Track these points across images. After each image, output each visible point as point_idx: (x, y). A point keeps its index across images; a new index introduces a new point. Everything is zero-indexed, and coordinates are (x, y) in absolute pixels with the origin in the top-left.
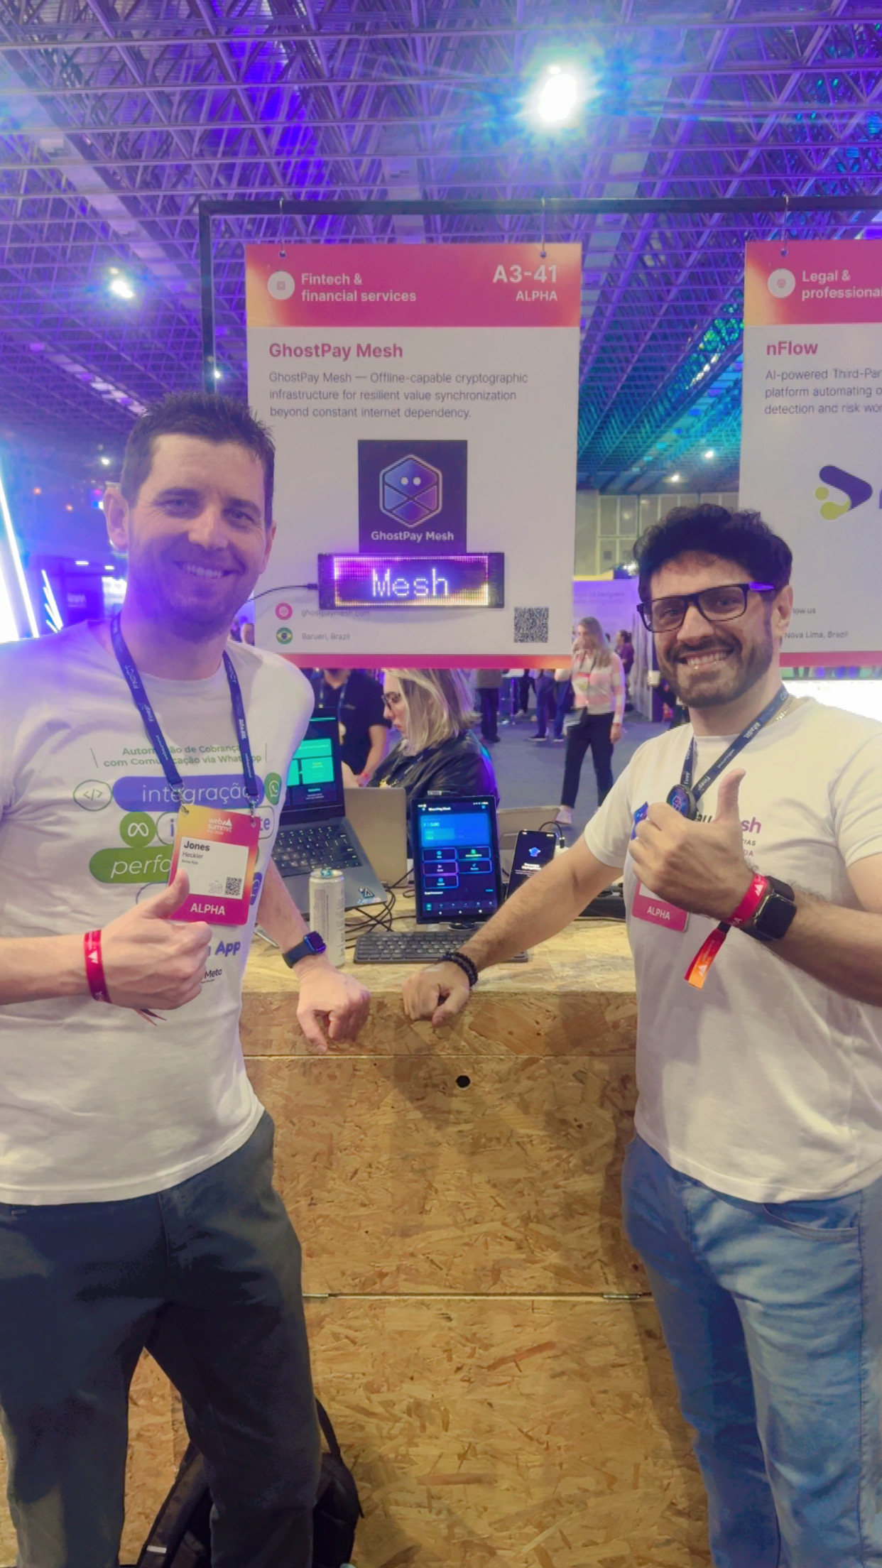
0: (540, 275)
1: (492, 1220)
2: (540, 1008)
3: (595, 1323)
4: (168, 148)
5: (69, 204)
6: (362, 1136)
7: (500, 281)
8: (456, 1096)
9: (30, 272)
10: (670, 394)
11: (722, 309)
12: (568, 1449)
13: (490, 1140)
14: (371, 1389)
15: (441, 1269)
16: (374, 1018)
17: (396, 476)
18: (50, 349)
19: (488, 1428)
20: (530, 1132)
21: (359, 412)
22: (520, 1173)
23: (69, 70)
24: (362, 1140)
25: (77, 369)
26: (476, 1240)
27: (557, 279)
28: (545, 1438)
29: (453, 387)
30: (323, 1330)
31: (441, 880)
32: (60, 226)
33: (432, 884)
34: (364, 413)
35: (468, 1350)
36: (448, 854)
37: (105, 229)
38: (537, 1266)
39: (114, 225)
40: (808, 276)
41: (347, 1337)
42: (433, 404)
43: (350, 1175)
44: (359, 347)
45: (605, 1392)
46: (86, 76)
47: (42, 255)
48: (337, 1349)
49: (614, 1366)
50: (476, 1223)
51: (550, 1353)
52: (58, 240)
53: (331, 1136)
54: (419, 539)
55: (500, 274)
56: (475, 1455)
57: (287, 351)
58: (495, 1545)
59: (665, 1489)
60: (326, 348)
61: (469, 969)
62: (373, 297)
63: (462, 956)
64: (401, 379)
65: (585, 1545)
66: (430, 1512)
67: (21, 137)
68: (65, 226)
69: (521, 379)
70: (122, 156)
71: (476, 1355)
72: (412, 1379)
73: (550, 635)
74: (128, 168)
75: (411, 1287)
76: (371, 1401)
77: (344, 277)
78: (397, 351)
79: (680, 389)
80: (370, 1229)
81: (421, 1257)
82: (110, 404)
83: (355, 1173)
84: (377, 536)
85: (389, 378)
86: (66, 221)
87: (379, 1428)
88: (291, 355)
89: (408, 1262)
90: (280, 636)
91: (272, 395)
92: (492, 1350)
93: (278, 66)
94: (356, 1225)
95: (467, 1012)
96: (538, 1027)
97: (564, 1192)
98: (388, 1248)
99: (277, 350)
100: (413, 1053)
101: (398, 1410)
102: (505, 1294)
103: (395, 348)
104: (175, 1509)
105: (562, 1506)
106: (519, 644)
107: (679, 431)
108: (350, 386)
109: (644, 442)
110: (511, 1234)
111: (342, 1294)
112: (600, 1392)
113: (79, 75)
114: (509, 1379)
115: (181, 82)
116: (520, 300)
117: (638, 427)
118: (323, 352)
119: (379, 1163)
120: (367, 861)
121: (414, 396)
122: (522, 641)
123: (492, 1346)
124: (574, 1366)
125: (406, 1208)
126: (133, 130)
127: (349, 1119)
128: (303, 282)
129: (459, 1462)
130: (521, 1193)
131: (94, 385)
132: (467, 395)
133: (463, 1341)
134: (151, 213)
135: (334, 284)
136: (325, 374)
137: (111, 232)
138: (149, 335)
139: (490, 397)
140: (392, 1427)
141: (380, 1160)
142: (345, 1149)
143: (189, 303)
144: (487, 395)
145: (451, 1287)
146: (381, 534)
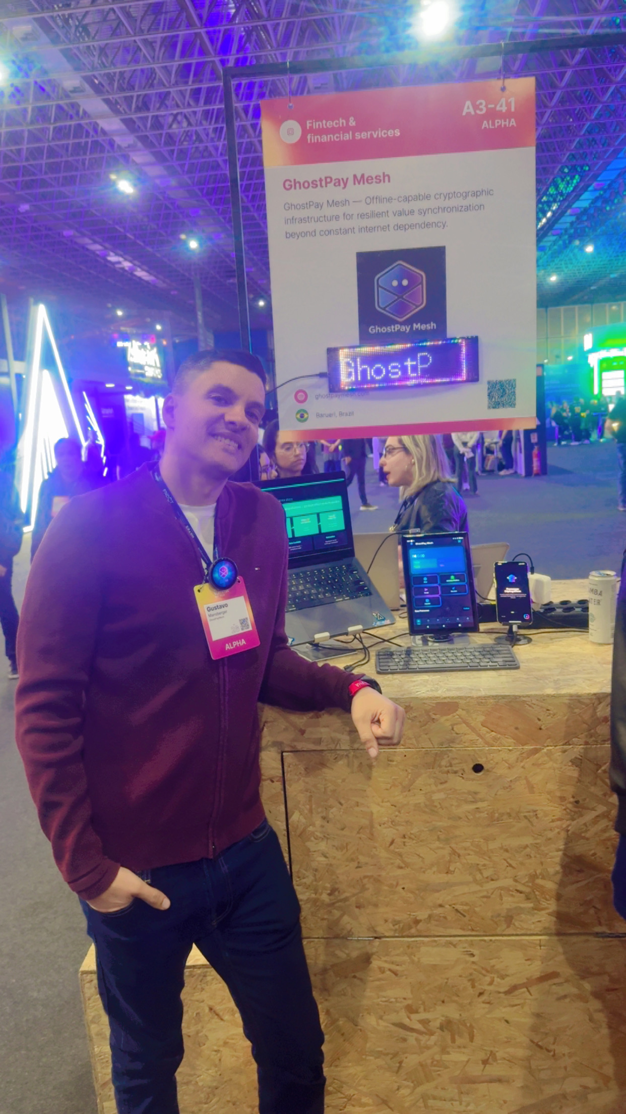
0: (501, 106)
1: (506, 878)
2: (541, 707)
4: (153, 81)
5: (86, 127)
6: (397, 813)
7: (468, 114)
8: (473, 780)
9: (61, 180)
11: (560, 170)
12: (570, 1055)
13: (502, 814)
14: (411, 1010)
15: (464, 916)
17: (387, 280)
18: (77, 234)
19: (506, 1040)
21: (356, 230)
22: (528, 840)
23: (81, 29)
24: (397, 816)
25: (96, 248)
26: (492, 894)
27: (515, 108)
28: (552, 1047)
29: (432, 203)
30: (370, 966)
31: (427, 600)
32: (79, 144)
33: (421, 605)
34: (360, 230)
35: (488, 979)
36: (432, 579)
37: (111, 144)
38: (543, 912)
39: (118, 140)
41: (390, 970)
42: (417, 219)
43: (388, 844)
44: (355, 176)
46: (93, 33)
47: (69, 166)
48: (381, 979)
49: (608, 990)
50: (492, 880)
51: (556, 981)
52: (78, 154)
53: (372, 814)
54: (408, 330)
55: (468, 108)
56: (497, 1060)
57: (298, 185)
60: (329, 180)
62: (364, 135)
64: (389, 200)
66: (461, 1104)
67: (49, 81)
68: (83, 144)
69: (489, 193)
70: (121, 89)
71: (495, 983)
72: (443, 1002)
73: (518, 402)
74: (126, 98)
75: (441, 931)
76: (411, 1020)
77: (341, 121)
78: (384, 178)
80: (406, 887)
81: (448, 907)
82: (121, 271)
83: (393, 842)
84: (373, 330)
85: (379, 199)
86: (83, 140)
87: (418, 1040)
88: (300, 188)
89: (439, 911)
90: (298, 416)
91: (286, 222)
92: (507, 979)
93: (229, 14)
94: (394, 883)
96: (539, 723)
98: (421, 901)
99: (290, 185)
100: (436, 746)
101: (433, 1026)
102: (517, 935)
103: (384, 176)
105: (567, 1099)
106: (492, 410)
108: (348, 209)
110: (520, 888)
111: (385, 937)
113: (88, 34)
114: (522, 1001)
115: (161, 30)
116: (485, 128)
118: (326, 183)
119: (411, 834)
120: (377, 592)
121: (401, 213)
122: (494, 408)
123: (507, 976)
124: (575, 991)
125: (434, 869)
126: (127, 69)
127: (386, 800)
128: (308, 128)
129: (482, 1066)
130: (529, 856)
131: (109, 258)
132: (444, 209)
133: (484, 972)
134: (144, 129)
135: (333, 127)
136: (328, 201)
137: (116, 146)
138: (146, 219)
139: (463, 209)
140: (429, 1039)
141: (412, 832)
142: (384, 824)
143: (172, 194)
144: (460, 208)
145: (473, 930)
146: (377, 328)
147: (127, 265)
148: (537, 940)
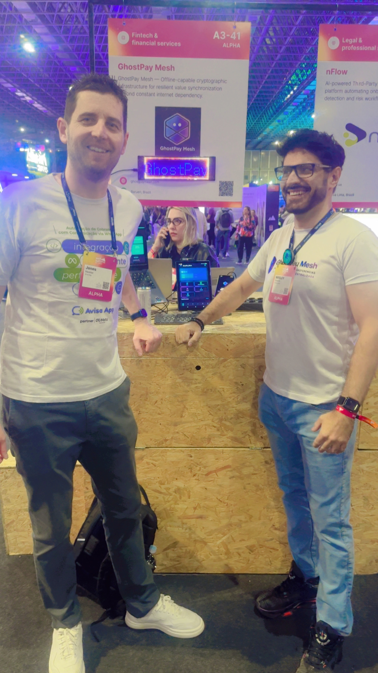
0: (233, 36)
1: (208, 420)
2: (228, 340)
3: (246, 458)
5: (4, 5)
6: (159, 388)
7: (216, 38)
8: (195, 373)
10: (275, 104)
11: (300, 65)
12: (235, 505)
13: (208, 390)
14: (161, 483)
15: (188, 438)
16: (164, 343)
17: (171, 122)
19: (205, 498)
20: (223, 387)
21: (156, 94)
22: (219, 402)
24: (159, 390)
25: (9, 85)
26: (202, 427)
27: (240, 38)
28: (226, 501)
29: (196, 84)
30: (143, 461)
31: (188, 294)
34: (158, 95)
35: (198, 468)
36: (191, 284)
37: (21, 18)
38: (225, 437)
39: (25, 16)
40: (345, 40)
41: (152, 464)
42: (187, 92)
43: (154, 403)
44: (156, 66)
45: (249, 484)
48: (148, 468)
49: (253, 474)
50: (202, 421)
51: (229, 469)
53: (147, 388)
54: (180, 150)
55: (216, 35)
56: (200, 507)
57: (126, 67)
58: (207, 541)
59: (271, 520)
60: (142, 66)
61: (201, 324)
62: (162, 44)
63: (198, 319)
64: (174, 80)
65: (240, 541)
66: (183, 529)
69: (224, 82)
71: (201, 470)
72: (177, 479)
73: (234, 193)
75: (177, 445)
76: (161, 488)
77: (150, 35)
78: (171, 68)
79: (280, 102)
80: (161, 423)
81: (181, 433)
82: (24, 102)
83: (156, 402)
84: (162, 148)
85: (169, 80)
87: (164, 498)
88: (127, 69)
89: (176, 435)
94: (156, 421)
95: (200, 341)
96: (228, 347)
97: (236, 409)
98: (169, 430)
99: (122, 67)
100: (179, 357)
101: (171, 491)
102: (212, 447)
104: (88, 526)
105: (232, 526)
107: (279, 121)
108: (152, 83)
109: (263, 126)
110: (215, 425)
111: (150, 447)
112: (247, 484)
114: (213, 479)
116: (224, 47)
117: (261, 119)
118: (141, 68)
120: (158, 287)
121: (179, 88)
122: (222, 196)
123: (207, 467)
124: (237, 474)
125: (175, 415)
127: (154, 382)
128: (133, 36)
129: (194, 510)
130: (219, 410)
131: (17, 93)
132: (201, 88)
133: (196, 465)
134: (42, 10)
135: (146, 38)
136: (142, 78)
137: (24, 19)
138: (41, 70)
139: (211, 89)
140: (169, 498)
141: (166, 397)
142: (152, 393)
143: (60, 55)
144: (209, 88)
145: (192, 445)
146: (164, 148)
147: (28, 99)
148: (221, 450)
